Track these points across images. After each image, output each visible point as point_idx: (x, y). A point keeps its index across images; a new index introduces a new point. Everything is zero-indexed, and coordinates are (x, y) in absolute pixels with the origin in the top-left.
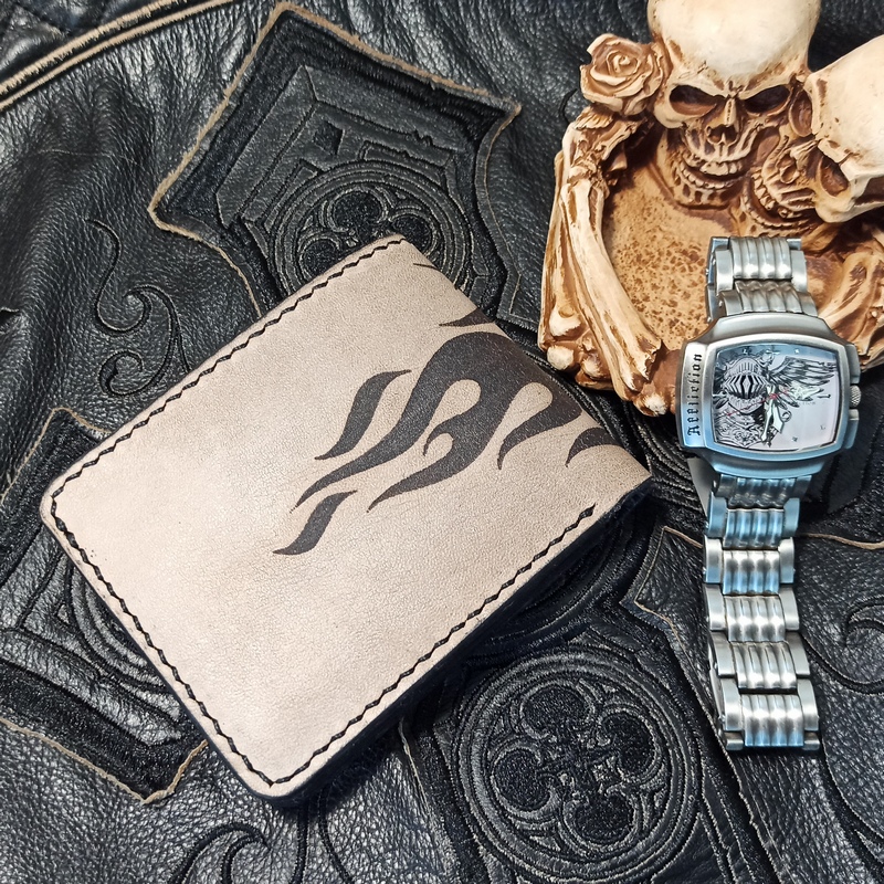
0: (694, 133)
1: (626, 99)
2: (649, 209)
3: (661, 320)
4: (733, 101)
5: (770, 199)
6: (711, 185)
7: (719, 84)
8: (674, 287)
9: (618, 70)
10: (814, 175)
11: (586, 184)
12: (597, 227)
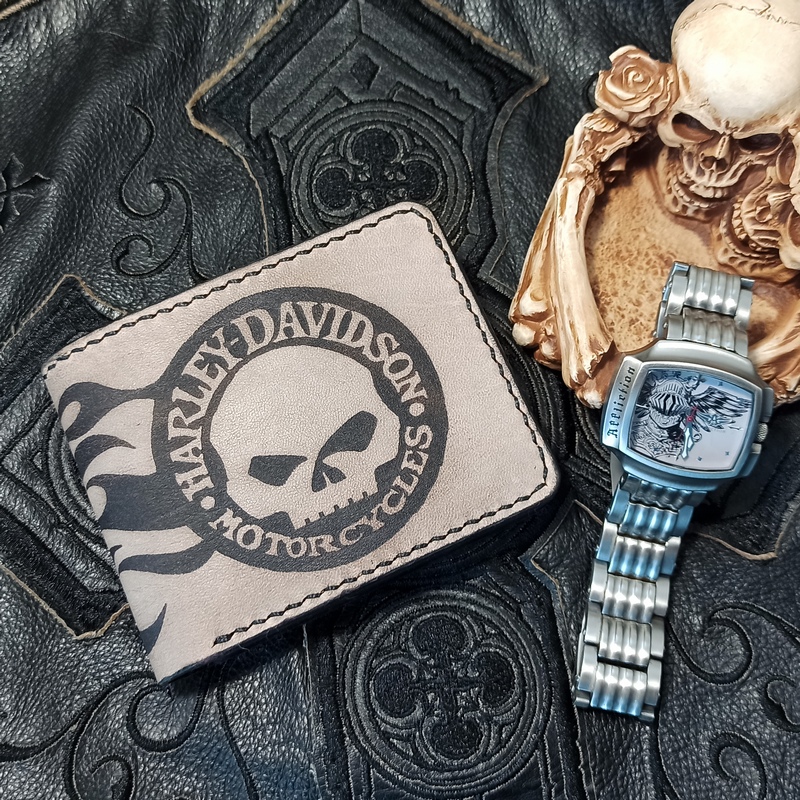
0: (690, 154)
1: (632, 114)
2: (639, 208)
3: (623, 316)
4: (727, 138)
5: (743, 231)
6: (697, 204)
7: (718, 121)
8: (643, 287)
9: (631, 85)
10: (785, 222)
11: (579, 183)
12: (581, 224)
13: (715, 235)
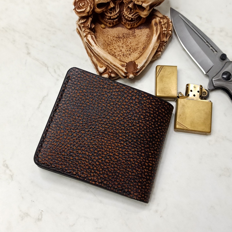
0: (106, 11)
4: (111, 1)
5: (129, 18)
9: (83, 7)
10: (137, 9)
11: (89, 36)
12: (97, 44)
13: (124, 24)
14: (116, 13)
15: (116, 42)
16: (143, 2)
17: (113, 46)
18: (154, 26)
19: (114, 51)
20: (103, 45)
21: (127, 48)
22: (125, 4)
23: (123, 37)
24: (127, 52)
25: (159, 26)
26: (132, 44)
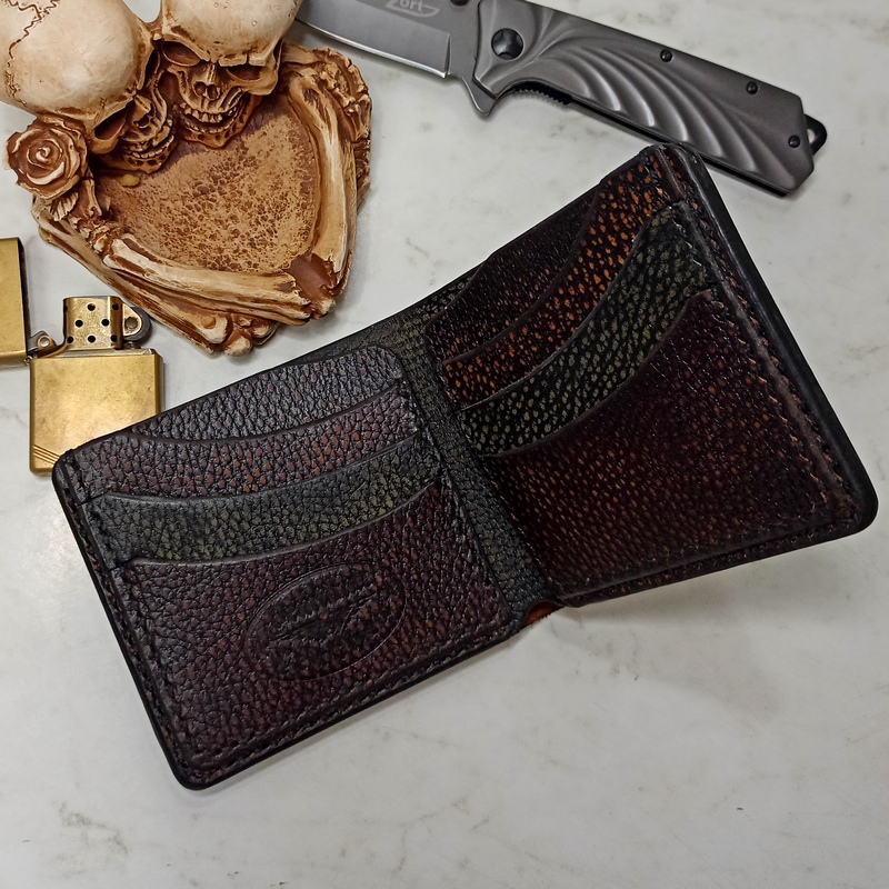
0: (128, 134)
1: (78, 172)
2: (140, 197)
3: (245, 251)
4: (138, 96)
5: (215, 116)
7: (122, 98)
8: (221, 222)
9: (50, 161)
10: (230, 78)
11: (118, 244)
12: (159, 258)
13: (197, 139)
14: (163, 121)
15: (205, 213)
16: (247, 53)
17: (202, 232)
18: (306, 103)
19: (214, 244)
20: (166, 244)
21: (251, 215)
22: (179, 77)
23: (216, 183)
24: (260, 228)
25: (322, 96)
26: (260, 193)
